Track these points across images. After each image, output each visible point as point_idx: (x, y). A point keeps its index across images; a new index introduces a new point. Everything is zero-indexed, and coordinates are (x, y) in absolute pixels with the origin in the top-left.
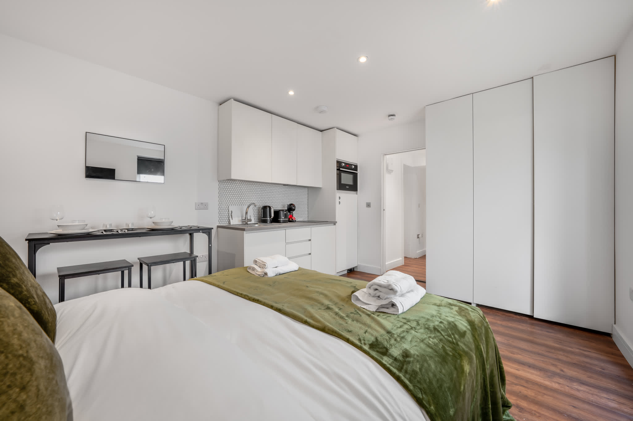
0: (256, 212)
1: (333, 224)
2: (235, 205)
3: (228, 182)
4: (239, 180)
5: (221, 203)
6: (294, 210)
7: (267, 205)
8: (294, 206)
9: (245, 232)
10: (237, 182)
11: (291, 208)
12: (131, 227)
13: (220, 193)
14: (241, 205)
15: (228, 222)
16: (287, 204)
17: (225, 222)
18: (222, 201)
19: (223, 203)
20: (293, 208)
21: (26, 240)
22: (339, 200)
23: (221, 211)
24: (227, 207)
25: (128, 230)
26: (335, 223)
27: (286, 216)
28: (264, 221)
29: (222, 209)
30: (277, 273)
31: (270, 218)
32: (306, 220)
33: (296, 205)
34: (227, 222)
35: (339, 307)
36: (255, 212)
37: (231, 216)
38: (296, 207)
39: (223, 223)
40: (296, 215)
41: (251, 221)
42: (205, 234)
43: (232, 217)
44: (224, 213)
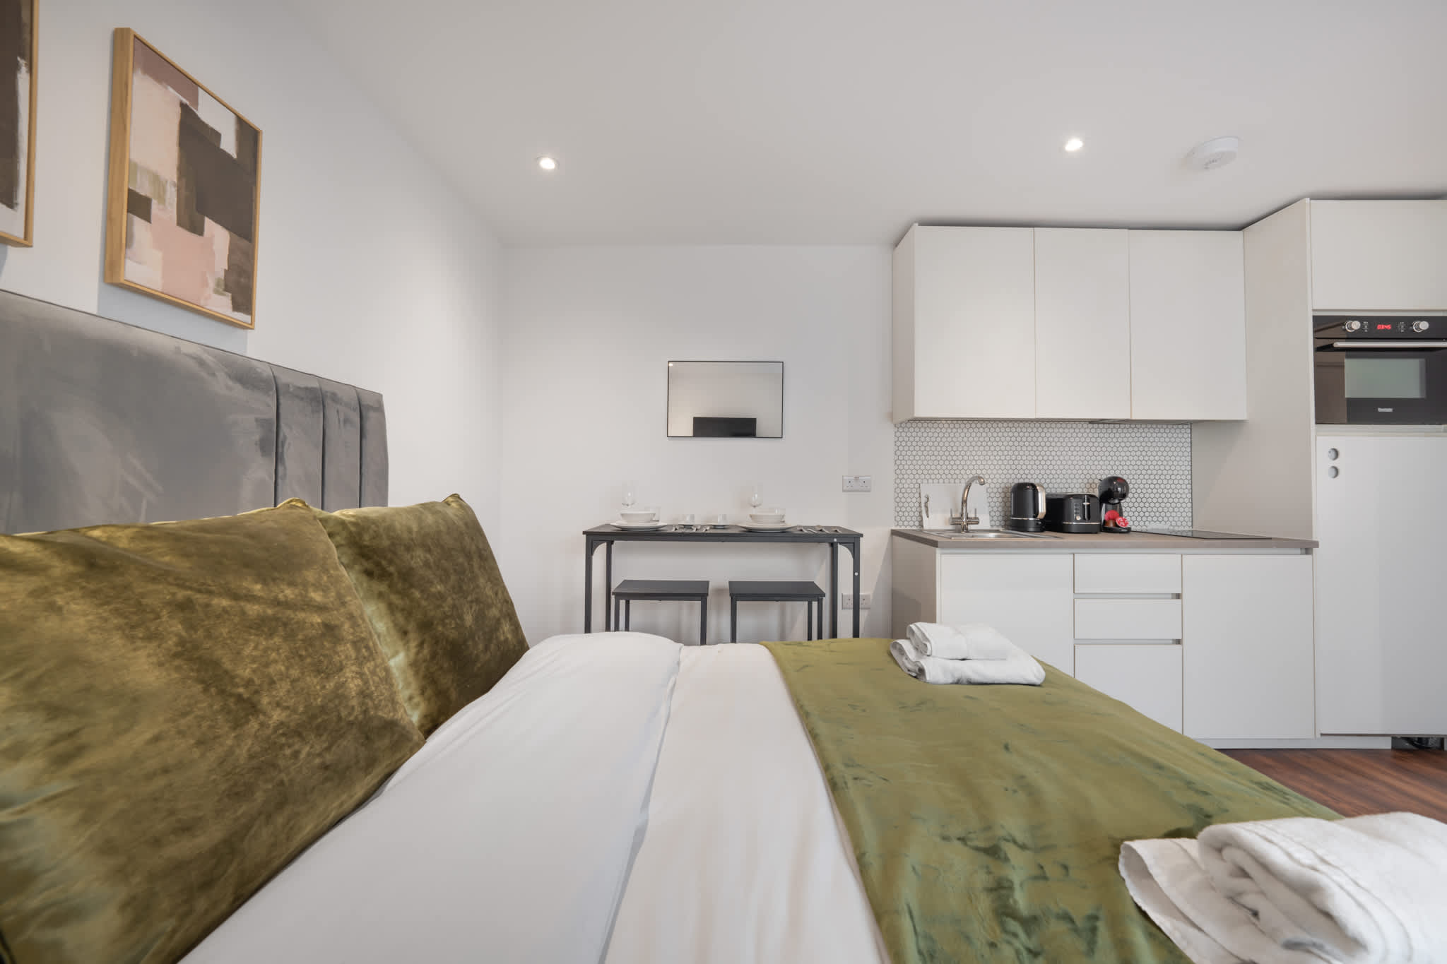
0: (998, 500)
1: (1299, 551)
2: (936, 481)
3: (914, 425)
4: (947, 420)
5: (901, 476)
6: (1124, 496)
7: (1027, 481)
8: (1123, 483)
9: (938, 551)
10: (941, 426)
11: (1112, 492)
12: (720, 522)
13: (898, 453)
14: (952, 481)
15: (920, 522)
16: (1099, 477)
17: (911, 523)
18: (904, 472)
19: (906, 476)
20: (1119, 489)
21: (584, 533)
22: (1336, 463)
23: (901, 495)
24: (917, 486)
25: (715, 527)
26: (1308, 548)
27: (1089, 514)
28: (1020, 527)
29: (903, 490)
30: (957, 675)
31: (1035, 517)
32: (1181, 528)
33: (1128, 481)
34: (917, 523)
35: (1042, 868)
36: (995, 499)
37: (926, 507)
38: (1131, 486)
39: (906, 523)
40: (1131, 512)
41: (978, 523)
42: (845, 546)
43: (927, 512)
44: (909, 500)
